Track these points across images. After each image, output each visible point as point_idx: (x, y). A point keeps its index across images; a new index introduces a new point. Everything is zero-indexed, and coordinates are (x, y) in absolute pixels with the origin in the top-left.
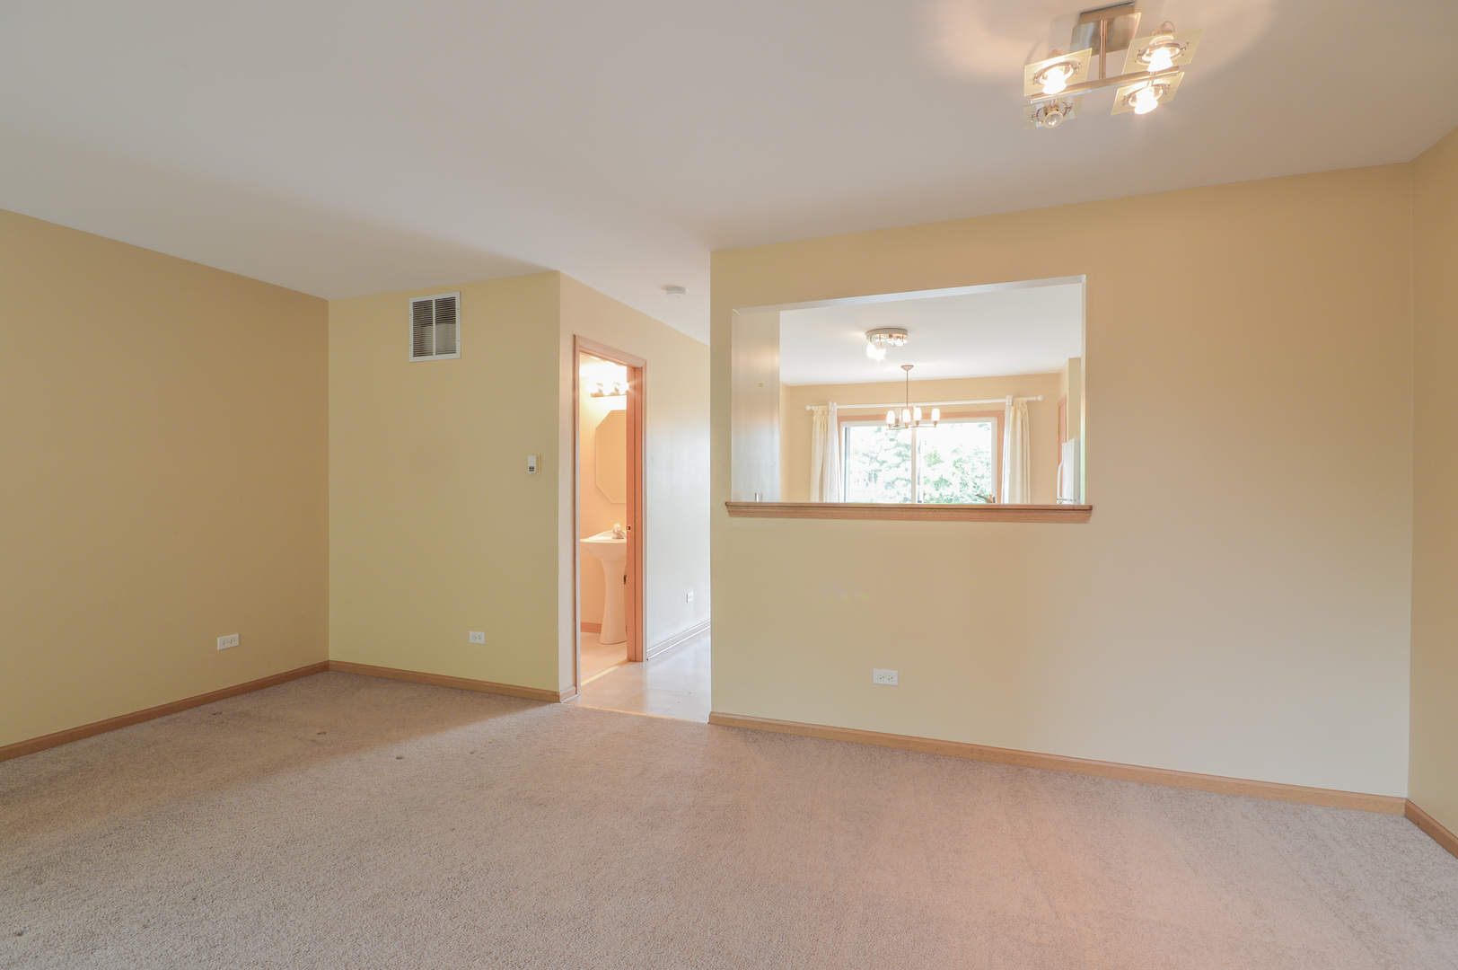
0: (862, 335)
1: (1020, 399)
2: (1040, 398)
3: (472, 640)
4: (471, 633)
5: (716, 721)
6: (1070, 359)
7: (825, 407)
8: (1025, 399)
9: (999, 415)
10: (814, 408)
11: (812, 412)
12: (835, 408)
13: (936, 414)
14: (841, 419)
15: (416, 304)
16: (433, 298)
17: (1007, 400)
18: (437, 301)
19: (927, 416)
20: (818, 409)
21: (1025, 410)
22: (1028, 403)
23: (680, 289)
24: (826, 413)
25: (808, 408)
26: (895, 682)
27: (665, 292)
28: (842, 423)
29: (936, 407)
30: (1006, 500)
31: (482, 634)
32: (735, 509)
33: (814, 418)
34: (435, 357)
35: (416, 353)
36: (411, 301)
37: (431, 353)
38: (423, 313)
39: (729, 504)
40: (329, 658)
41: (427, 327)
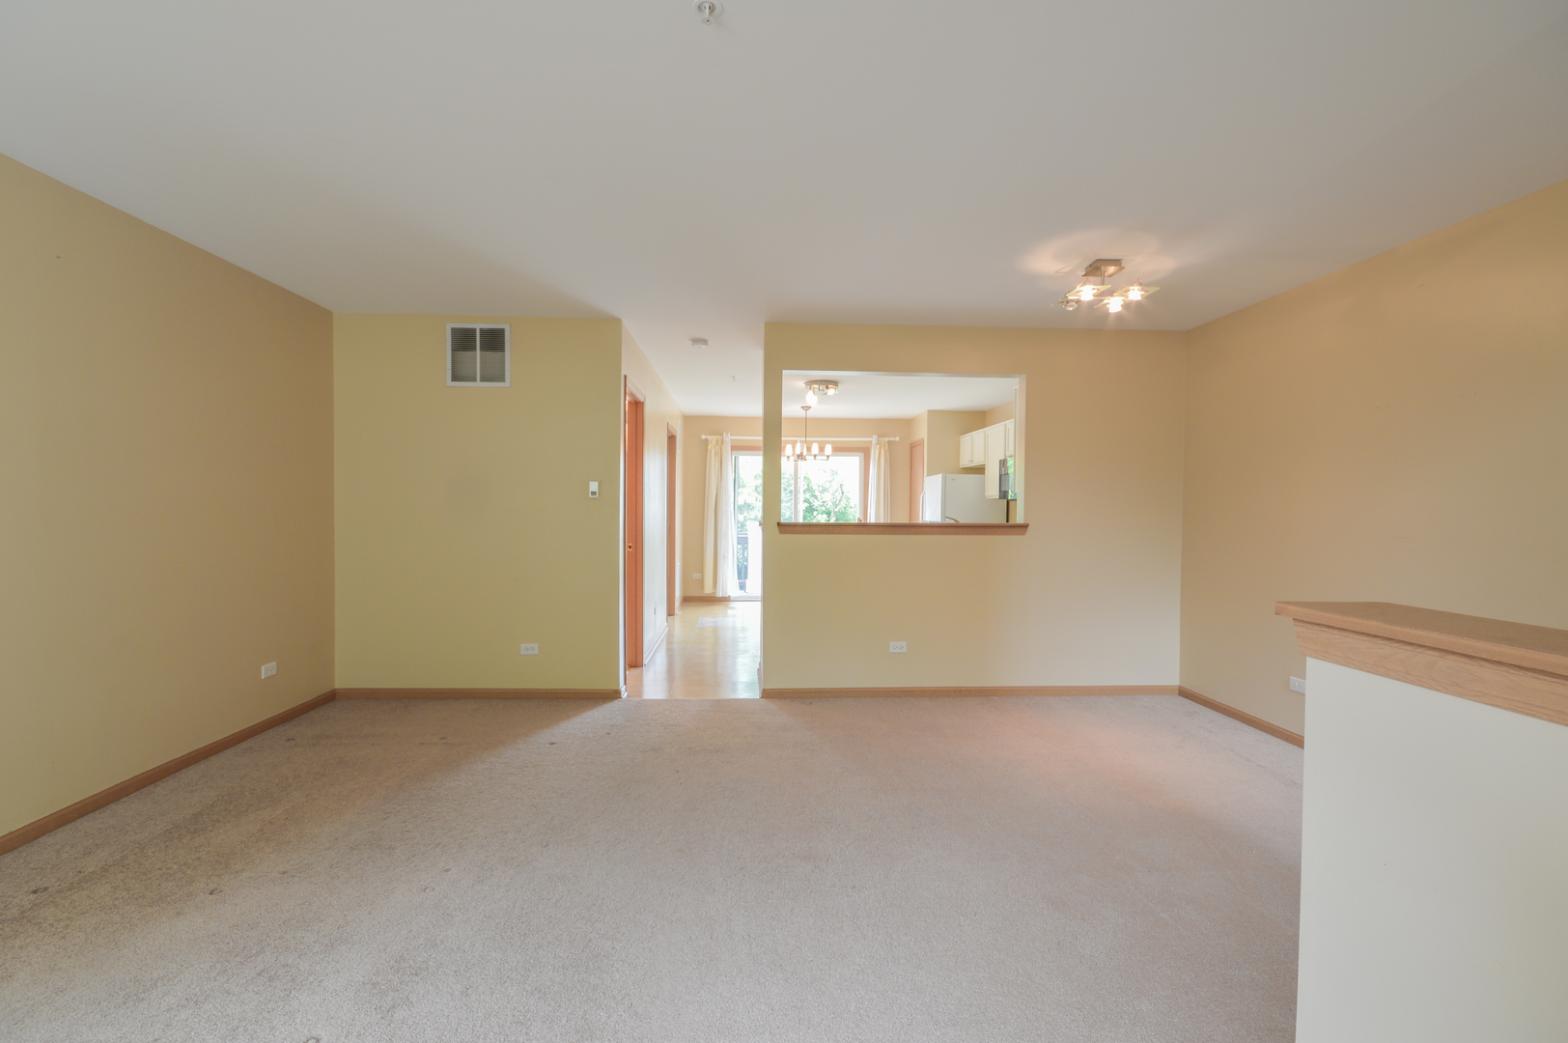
0: (801, 384)
1: (883, 439)
2: (897, 439)
3: (523, 652)
4: (523, 646)
5: (767, 694)
6: (929, 411)
7: (719, 437)
8: (887, 439)
9: (865, 451)
10: (709, 437)
11: (706, 440)
12: (728, 438)
13: (828, 449)
14: (735, 448)
15: (454, 331)
16: (478, 326)
17: (874, 439)
18: (481, 330)
19: (822, 449)
20: (712, 439)
21: (887, 448)
22: (889, 442)
23: (705, 342)
24: (720, 443)
25: (704, 437)
26: (905, 650)
27: (690, 343)
28: (734, 452)
29: (828, 442)
30: (872, 519)
31: (536, 646)
32: (785, 528)
33: (709, 447)
34: (479, 384)
35: (455, 378)
36: (449, 326)
37: (474, 380)
38: (463, 340)
39: (779, 524)
40: (336, 687)
41: (468, 354)
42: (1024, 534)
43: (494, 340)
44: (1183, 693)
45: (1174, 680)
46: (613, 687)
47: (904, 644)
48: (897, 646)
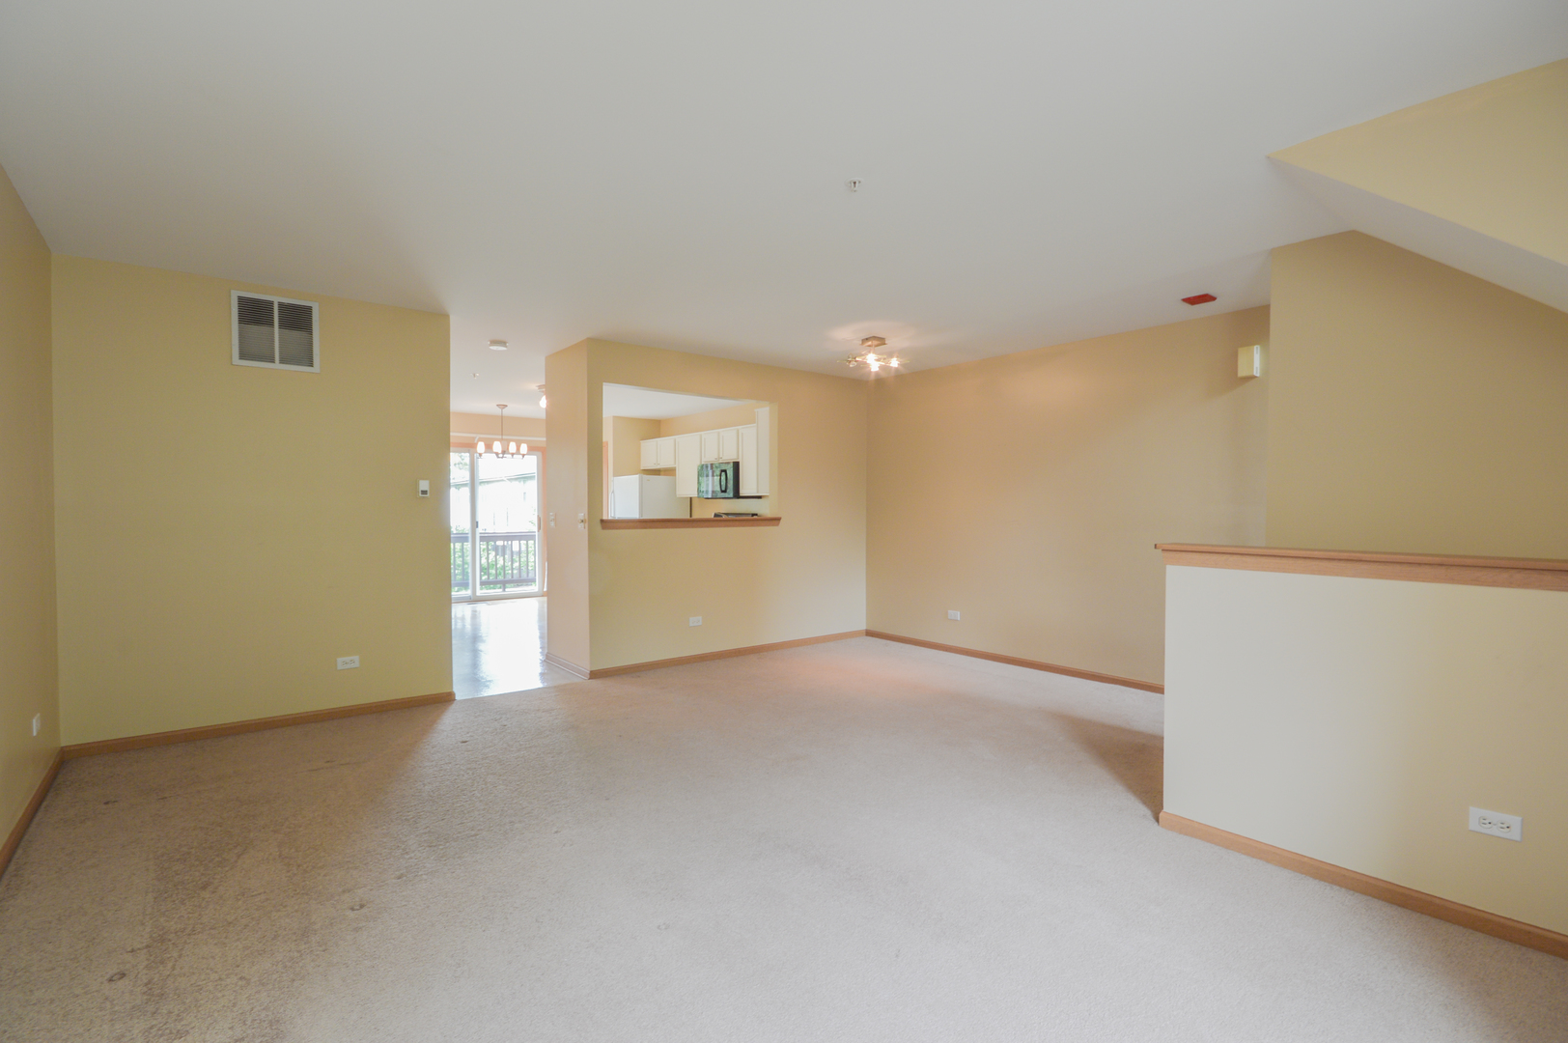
3: (340, 667)
4: (340, 660)
5: (594, 675)
15: (242, 300)
16: (276, 299)
18: (281, 305)
26: (700, 623)
27: (489, 343)
31: (356, 658)
32: (606, 524)
34: (277, 365)
35: (243, 356)
36: (235, 295)
37: (272, 361)
38: (253, 312)
39: (602, 521)
40: (63, 745)
41: (264, 329)
42: (778, 525)
43: (298, 318)
44: (869, 633)
45: (863, 627)
46: (446, 690)
47: (700, 618)
48: (695, 621)
